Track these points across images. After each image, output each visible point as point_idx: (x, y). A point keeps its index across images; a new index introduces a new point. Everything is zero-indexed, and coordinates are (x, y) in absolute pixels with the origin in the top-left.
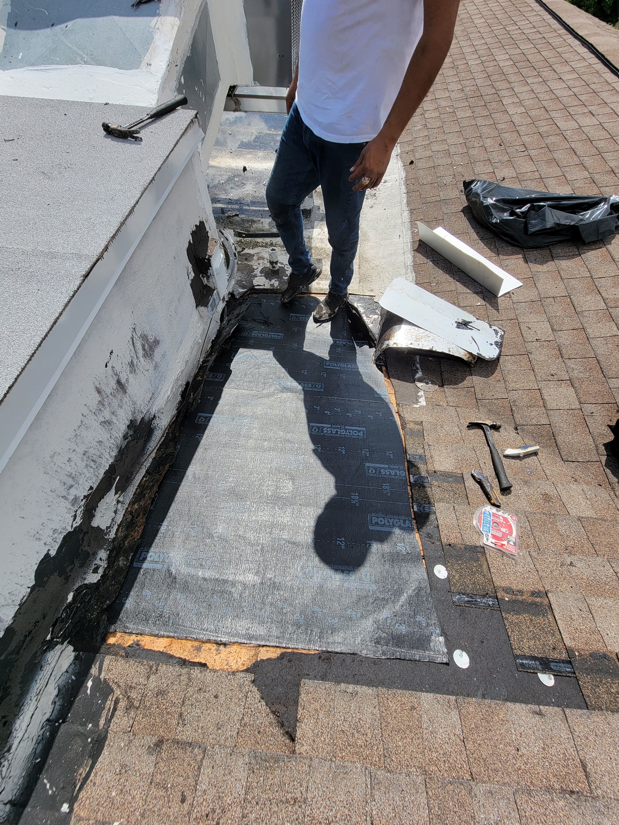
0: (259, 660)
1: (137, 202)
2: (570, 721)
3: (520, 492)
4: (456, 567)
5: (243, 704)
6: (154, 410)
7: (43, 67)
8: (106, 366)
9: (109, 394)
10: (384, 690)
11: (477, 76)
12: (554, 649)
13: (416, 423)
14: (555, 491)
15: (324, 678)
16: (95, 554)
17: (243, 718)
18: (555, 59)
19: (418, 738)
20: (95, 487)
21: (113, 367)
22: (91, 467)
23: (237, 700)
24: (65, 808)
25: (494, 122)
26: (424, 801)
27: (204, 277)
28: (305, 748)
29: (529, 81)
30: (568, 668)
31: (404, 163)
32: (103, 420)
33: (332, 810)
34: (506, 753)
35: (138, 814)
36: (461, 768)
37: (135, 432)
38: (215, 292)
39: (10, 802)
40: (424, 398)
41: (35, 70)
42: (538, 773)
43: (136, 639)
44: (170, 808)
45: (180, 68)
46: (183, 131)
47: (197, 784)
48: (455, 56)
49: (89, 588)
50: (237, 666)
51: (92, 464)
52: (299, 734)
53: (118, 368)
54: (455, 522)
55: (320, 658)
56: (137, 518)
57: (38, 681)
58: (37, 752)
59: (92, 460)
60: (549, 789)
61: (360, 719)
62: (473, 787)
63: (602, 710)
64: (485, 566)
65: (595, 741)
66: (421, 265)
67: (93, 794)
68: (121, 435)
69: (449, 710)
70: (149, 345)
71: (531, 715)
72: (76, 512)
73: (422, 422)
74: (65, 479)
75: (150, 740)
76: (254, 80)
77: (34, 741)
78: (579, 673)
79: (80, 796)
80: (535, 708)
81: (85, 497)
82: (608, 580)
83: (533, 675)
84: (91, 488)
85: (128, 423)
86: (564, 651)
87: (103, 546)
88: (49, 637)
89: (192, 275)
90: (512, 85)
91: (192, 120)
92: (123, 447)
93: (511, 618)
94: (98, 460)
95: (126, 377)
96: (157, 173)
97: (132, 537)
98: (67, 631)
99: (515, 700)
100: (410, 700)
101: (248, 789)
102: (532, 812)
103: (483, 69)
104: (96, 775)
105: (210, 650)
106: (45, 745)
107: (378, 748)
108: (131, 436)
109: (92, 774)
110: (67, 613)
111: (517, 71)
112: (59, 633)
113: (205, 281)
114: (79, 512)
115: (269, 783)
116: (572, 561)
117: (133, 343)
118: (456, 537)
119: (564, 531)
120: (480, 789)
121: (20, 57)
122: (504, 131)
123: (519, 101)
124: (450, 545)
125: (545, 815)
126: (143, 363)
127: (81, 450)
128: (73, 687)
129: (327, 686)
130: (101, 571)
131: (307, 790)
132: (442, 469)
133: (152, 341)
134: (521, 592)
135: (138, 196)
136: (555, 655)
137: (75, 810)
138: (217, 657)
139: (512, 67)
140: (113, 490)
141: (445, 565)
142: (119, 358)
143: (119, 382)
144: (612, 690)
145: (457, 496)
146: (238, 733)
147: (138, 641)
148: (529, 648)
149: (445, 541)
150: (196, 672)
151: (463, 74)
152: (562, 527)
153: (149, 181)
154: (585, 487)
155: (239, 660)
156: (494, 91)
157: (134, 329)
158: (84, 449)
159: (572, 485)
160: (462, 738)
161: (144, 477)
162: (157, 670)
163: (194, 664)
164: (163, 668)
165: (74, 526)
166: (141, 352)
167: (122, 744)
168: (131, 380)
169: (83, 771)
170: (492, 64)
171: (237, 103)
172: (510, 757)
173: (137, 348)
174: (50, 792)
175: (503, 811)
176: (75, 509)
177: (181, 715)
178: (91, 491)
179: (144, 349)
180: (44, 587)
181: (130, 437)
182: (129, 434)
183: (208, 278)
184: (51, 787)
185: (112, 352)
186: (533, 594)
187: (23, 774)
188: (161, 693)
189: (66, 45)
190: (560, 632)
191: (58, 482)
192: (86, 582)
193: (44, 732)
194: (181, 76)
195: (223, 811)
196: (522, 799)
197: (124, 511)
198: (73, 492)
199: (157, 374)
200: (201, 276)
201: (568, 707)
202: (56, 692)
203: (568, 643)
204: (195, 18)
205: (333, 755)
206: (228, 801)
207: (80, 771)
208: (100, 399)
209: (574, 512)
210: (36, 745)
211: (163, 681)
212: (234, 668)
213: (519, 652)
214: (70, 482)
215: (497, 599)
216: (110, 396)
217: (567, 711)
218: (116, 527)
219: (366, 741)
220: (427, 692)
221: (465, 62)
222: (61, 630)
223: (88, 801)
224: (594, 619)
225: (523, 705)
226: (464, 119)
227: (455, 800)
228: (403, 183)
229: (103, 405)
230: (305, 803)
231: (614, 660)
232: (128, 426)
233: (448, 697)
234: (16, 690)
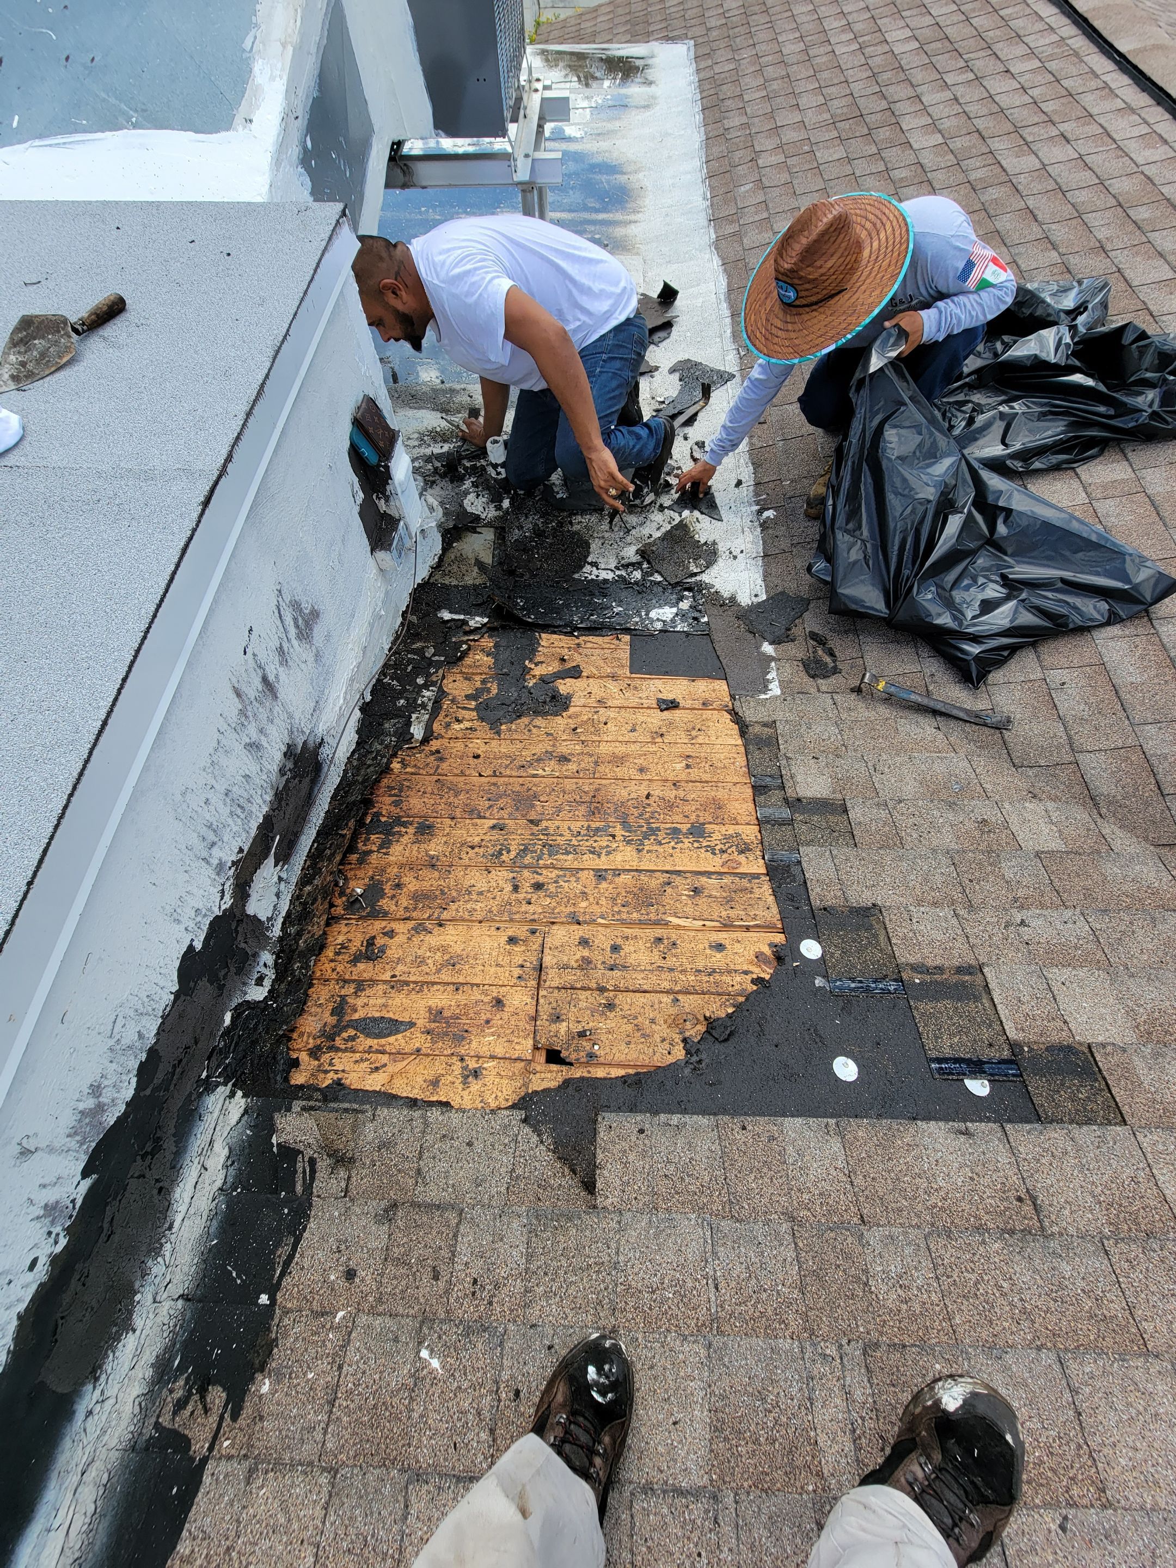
0: (530, 1091)
1: (267, 376)
2: (1011, 1140)
3: (941, 820)
4: (837, 941)
5: (512, 1151)
6: (321, 730)
7: (59, 140)
8: (245, 653)
9: (253, 699)
10: (726, 1118)
11: (852, 76)
12: (991, 1045)
13: (765, 725)
14: (999, 815)
15: (633, 1109)
16: (256, 955)
17: (513, 1170)
18: (998, 32)
19: (781, 1177)
20: (246, 849)
21: (254, 655)
22: (239, 817)
23: (501, 1148)
24: (264, 1299)
25: (886, 165)
26: (791, 1254)
27: (379, 499)
28: (610, 1201)
29: (950, 79)
30: (1012, 1069)
31: (723, 259)
32: (248, 741)
33: (656, 1275)
34: (914, 1188)
35: (371, 1299)
36: (846, 1210)
37: (295, 764)
38: (402, 523)
39: (181, 1296)
40: (777, 683)
41: (46, 146)
42: (963, 1210)
43: (335, 1077)
44: (417, 1288)
45: (302, 123)
46: (324, 243)
47: (454, 1255)
48: (809, 38)
49: (253, 1009)
50: (497, 1103)
51: (239, 811)
52: (599, 1185)
53: (262, 657)
54: (833, 875)
55: (625, 1082)
56: (313, 904)
57: (199, 1136)
58: (212, 1230)
59: (239, 805)
60: (980, 1229)
61: (691, 1158)
62: (865, 1233)
63: (1062, 1121)
64: (882, 938)
65: (1051, 1164)
66: (763, 449)
67: (303, 1279)
68: (276, 768)
69: (828, 1138)
70: (303, 619)
71: (952, 1136)
72: (223, 885)
73: (775, 722)
74: (204, 831)
75: (377, 1206)
76: (436, 126)
77: (205, 1217)
78: (1029, 1076)
79: (284, 1284)
80: (962, 1126)
81: (234, 863)
82: (1081, 942)
83: (957, 1083)
84: (241, 850)
85: (284, 749)
86: (1006, 1047)
87: (265, 947)
88: (204, 1074)
89: (361, 495)
90: (919, 90)
91: (338, 221)
92: (280, 789)
93: (924, 1007)
94: (247, 806)
95: (275, 672)
96: (292, 322)
97: (309, 932)
98: (229, 1069)
99: (927, 1118)
100: (767, 1128)
101: (530, 1257)
102: (953, 1259)
103: (863, 61)
104: (302, 1256)
105: (453, 1083)
106: (221, 1222)
107: (720, 1194)
108: (290, 770)
109: (297, 1255)
110: (225, 1041)
111: (928, 61)
112: (216, 1070)
113: (382, 505)
114: (227, 886)
115: (561, 1247)
116: (1024, 918)
117: (280, 617)
118: (836, 897)
119: (1012, 876)
120: (874, 1236)
121: (15, 124)
122: (905, 184)
123: (931, 121)
124: (825, 909)
125: (972, 1262)
126: (297, 649)
127: (221, 787)
128: (250, 1145)
129: (638, 1118)
130: (267, 983)
131: (617, 1253)
132: (809, 794)
133: (307, 611)
134: (940, 969)
135: (268, 364)
136: (993, 1054)
137: (279, 1302)
138: (465, 1093)
139: (918, 54)
140: (271, 860)
141: (818, 939)
142: (262, 640)
143: (265, 679)
144: (1080, 1095)
145: (836, 834)
146: (508, 1188)
147: (340, 1079)
148: (951, 1046)
149: (816, 903)
150: (434, 1115)
151: (825, 75)
152: (1009, 869)
153: (281, 339)
154: (1051, 805)
155: (500, 1094)
156: (884, 104)
157: (280, 591)
158: (226, 786)
159: (1027, 805)
160: (847, 1172)
161: (314, 842)
162: (374, 1115)
163: (431, 1104)
164: (383, 1112)
165: (223, 907)
166: (293, 631)
167: (336, 1214)
168: (283, 677)
169: (283, 1251)
170: (881, 49)
171: (407, 171)
172: (921, 1192)
173: (287, 623)
174: (239, 1282)
175: (909, 1260)
176: (222, 881)
177: (419, 1171)
178: (240, 855)
179: (297, 627)
180: (191, 996)
181: (288, 773)
182: (287, 768)
183: (387, 500)
184: (239, 1276)
185: (251, 630)
186: (959, 970)
187: (195, 1261)
188: (385, 1145)
189: (97, 96)
190: (1001, 1022)
191: (195, 835)
192: (248, 998)
193: (217, 1204)
194: (306, 136)
195: (497, 1286)
196: (937, 1244)
197: (290, 895)
198: (216, 852)
199: (320, 669)
200: (374, 497)
201: (1010, 1121)
202: (226, 1152)
203: (1012, 1034)
204: (320, 25)
205: (654, 1207)
206: (503, 1274)
207: (279, 1253)
208: (240, 707)
209: (1029, 845)
210: (208, 1223)
211: (386, 1129)
212: (493, 1105)
213: (934, 1054)
214: (211, 837)
215: (902, 981)
216: (254, 703)
217: (1008, 1127)
218: (280, 920)
219: (702, 1186)
220: (792, 1116)
221: (830, 48)
222: (218, 1067)
223: (296, 1289)
224: (1055, 1000)
225: (941, 1124)
226: (831, 164)
227: (838, 1250)
228: (722, 297)
229: (247, 717)
230: (615, 1268)
231: (1084, 1053)
232: (285, 754)
233: (825, 1120)
234: (169, 1145)
